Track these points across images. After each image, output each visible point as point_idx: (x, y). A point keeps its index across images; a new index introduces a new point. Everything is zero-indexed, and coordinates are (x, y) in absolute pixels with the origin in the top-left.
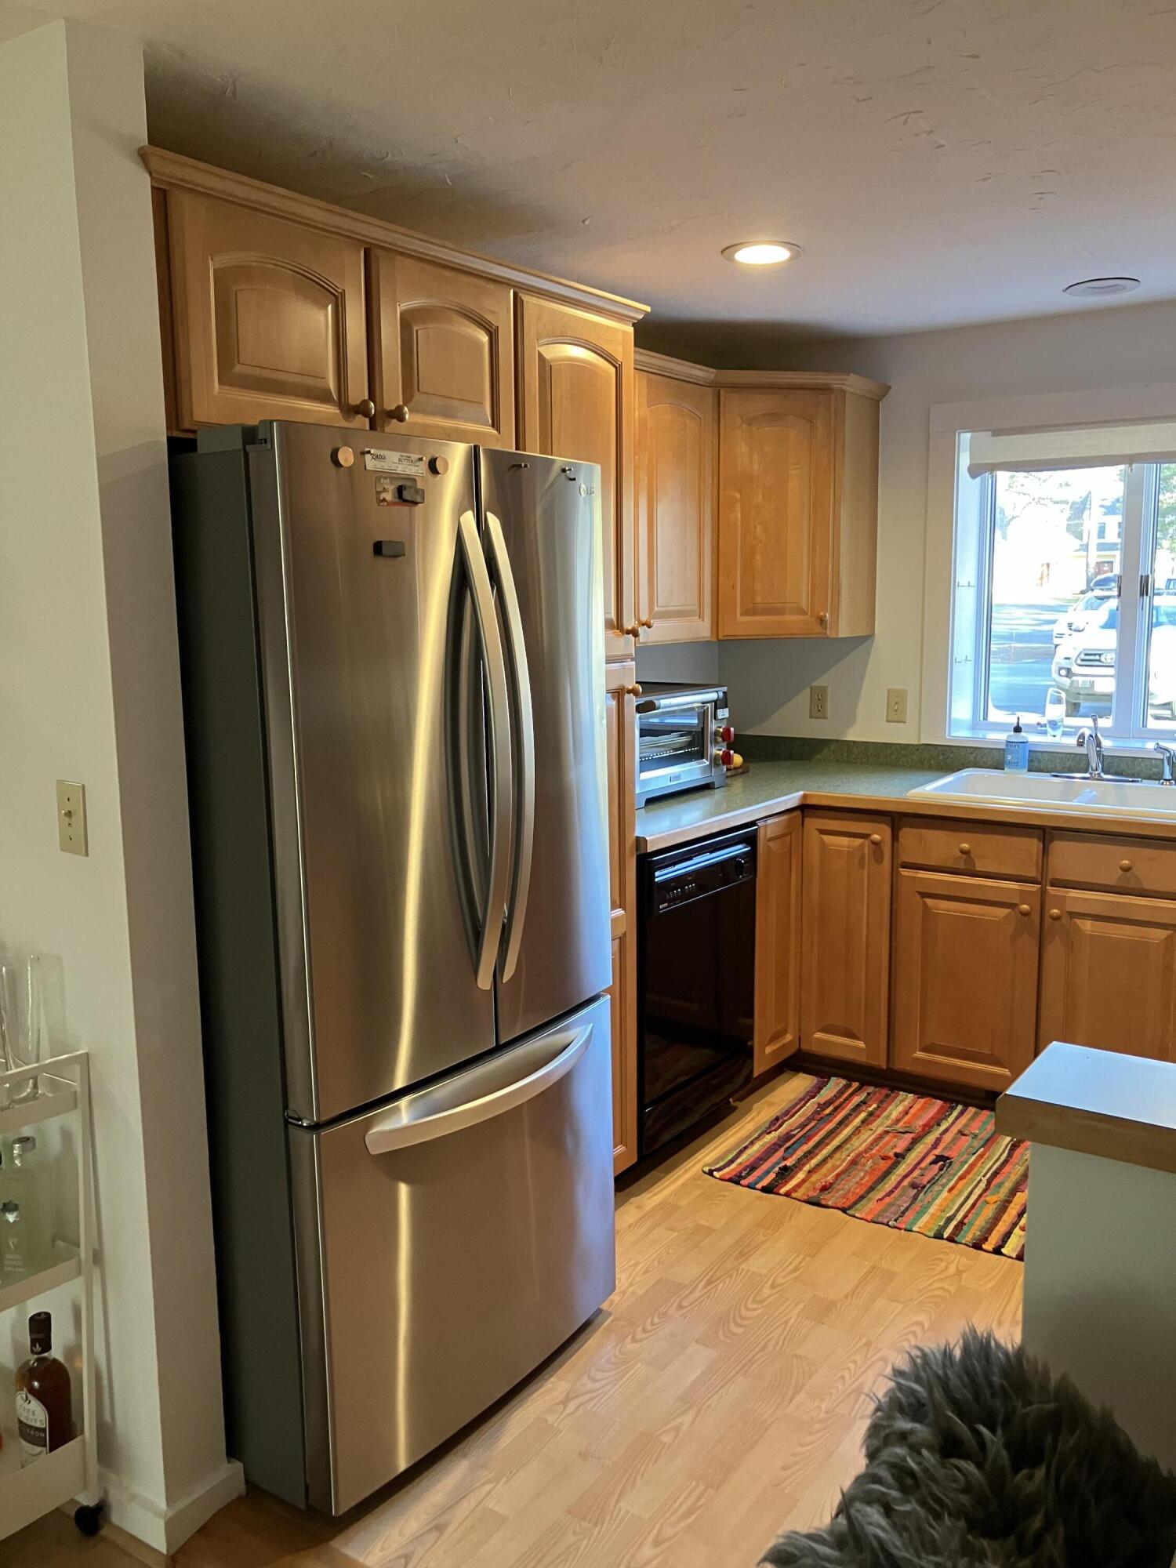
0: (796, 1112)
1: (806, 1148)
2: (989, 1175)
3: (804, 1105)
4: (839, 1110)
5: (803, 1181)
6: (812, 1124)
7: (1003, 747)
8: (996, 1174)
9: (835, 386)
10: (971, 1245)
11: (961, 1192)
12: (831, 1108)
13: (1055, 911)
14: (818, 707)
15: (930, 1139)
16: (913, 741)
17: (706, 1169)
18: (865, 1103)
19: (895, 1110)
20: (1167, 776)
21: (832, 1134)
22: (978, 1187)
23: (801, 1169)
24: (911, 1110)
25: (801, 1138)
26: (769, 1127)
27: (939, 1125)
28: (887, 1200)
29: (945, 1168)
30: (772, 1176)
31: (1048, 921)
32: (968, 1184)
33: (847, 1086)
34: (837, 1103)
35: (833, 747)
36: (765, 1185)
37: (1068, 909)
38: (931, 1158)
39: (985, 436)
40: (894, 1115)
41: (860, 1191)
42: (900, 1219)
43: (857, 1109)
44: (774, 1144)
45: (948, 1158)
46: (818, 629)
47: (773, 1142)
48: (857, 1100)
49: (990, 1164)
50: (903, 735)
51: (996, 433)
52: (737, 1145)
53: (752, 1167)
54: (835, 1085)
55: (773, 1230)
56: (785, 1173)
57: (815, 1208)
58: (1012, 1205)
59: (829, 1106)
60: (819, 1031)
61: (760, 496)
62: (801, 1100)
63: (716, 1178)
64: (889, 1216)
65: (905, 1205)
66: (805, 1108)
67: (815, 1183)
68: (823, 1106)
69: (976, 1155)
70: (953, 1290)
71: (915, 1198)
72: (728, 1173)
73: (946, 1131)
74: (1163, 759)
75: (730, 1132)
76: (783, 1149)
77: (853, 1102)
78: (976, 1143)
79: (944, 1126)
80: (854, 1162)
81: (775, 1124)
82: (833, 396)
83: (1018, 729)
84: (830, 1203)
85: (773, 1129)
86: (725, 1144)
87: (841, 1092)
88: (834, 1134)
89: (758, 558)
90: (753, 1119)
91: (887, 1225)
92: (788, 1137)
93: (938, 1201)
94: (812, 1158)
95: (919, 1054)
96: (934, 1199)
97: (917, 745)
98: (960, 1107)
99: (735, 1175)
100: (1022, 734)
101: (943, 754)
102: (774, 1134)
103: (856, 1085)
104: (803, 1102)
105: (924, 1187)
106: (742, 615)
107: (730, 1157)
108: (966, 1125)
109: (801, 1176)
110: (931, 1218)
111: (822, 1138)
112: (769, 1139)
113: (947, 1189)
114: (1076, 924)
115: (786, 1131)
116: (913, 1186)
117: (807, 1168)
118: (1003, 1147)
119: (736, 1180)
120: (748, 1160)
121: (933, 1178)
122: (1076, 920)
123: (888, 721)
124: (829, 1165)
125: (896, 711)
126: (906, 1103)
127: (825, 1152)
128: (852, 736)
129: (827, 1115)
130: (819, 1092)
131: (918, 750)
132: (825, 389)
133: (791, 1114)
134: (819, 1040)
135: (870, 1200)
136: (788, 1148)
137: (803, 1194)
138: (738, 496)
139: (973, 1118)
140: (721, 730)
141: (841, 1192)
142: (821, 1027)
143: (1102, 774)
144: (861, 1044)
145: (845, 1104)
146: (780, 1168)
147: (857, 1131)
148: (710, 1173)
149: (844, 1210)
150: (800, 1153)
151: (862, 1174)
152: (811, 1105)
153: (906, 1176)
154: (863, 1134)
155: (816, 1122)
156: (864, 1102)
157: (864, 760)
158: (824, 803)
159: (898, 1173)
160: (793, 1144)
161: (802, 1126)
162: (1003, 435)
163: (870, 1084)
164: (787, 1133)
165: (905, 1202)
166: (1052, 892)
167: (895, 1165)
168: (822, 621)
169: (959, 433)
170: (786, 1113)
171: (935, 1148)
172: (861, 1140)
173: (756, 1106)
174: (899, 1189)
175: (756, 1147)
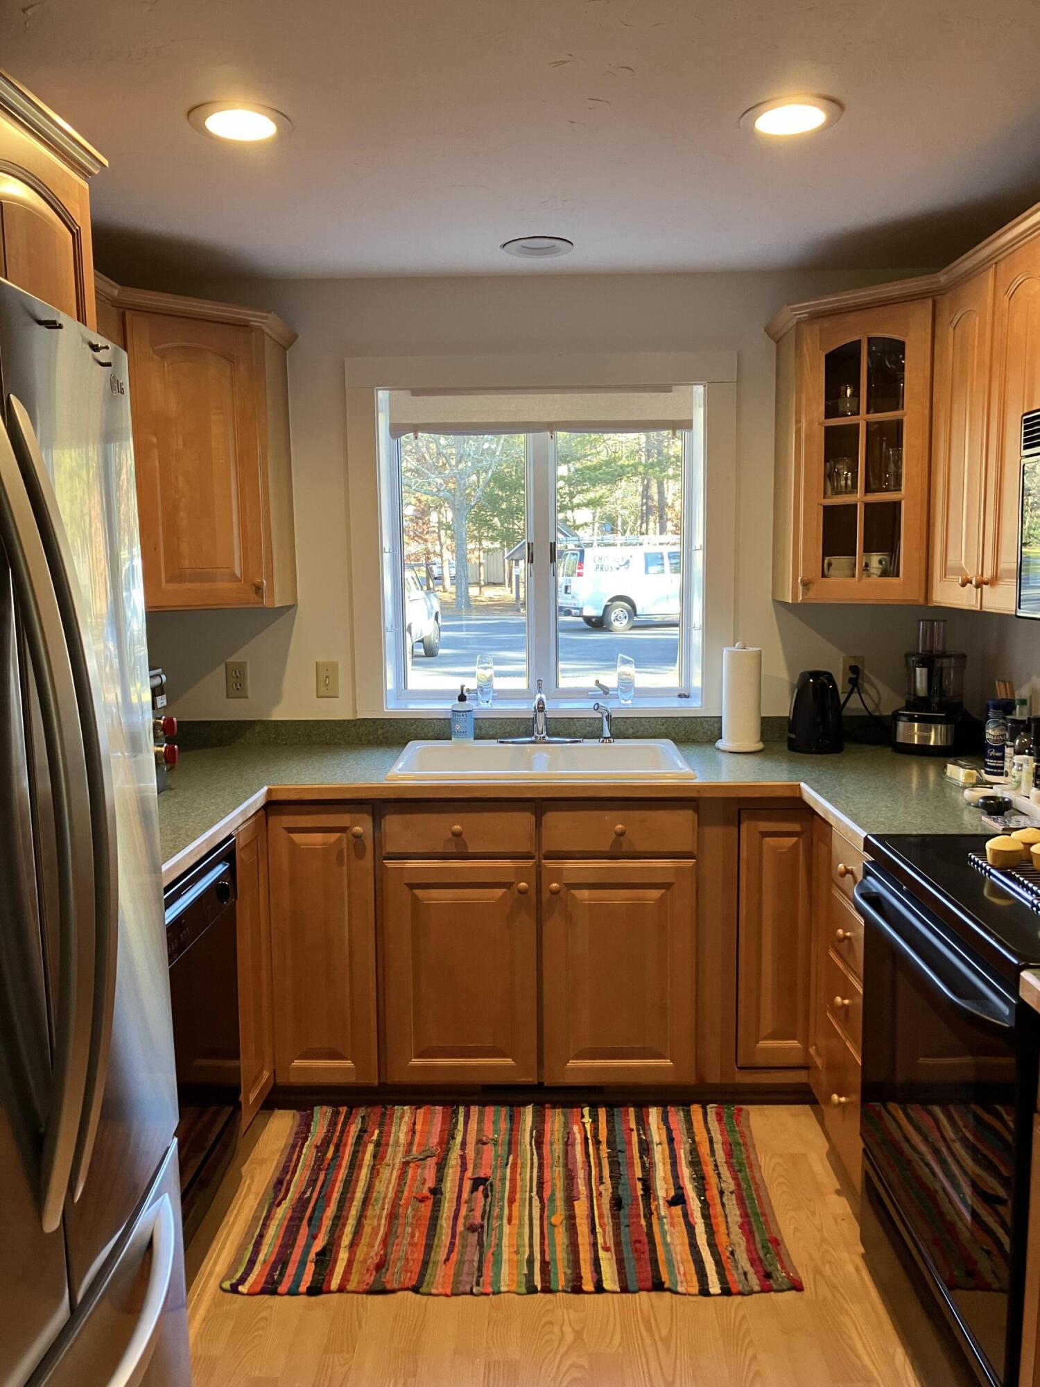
0: (296, 1165)
1: (331, 1211)
2: (535, 1189)
3: (301, 1152)
4: (341, 1149)
5: (350, 1263)
6: (322, 1177)
7: (450, 716)
8: (541, 1184)
9: (252, 323)
10: (569, 1290)
11: (521, 1219)
12: (332, 1148)
13: (554, 885)
14: (236, 684)
15: (454, 1158)
16: (348, 716)
17: (227, 1285)
18: (366, 1131)
19: (400, 1132)
20: (607, 733)
21: (350, 1183)
22: (534, 1208)
23: (339, 1245)
24: (417, 1127)
25: (317, 1199)
26: (275, 1197)
27: (454, 1138)
28: (454, 1257)
29: (489, 1193)
30: (310, 1268)
31: (546, 896)
32: (522, 1205)
33: (336, 1114)
34: (335, 1139)
35: (257, 729)
36: (308, 1284)
37: (564, 882)
38: (468, 1185)
39: (404, 395)
40: (403, 1138)
41: (419, 1255)
42: (481, 1279)
43: (360, 1142)
44: (291, 1219)
45: (486, 1179)
46: (253, 597)
47: (289, 1216)
48: (354, 1129)
49: (528, 1175)
50: (337, 710)
51: (416, 392)
52: (248, 1234)
53: (281, 1261)
54: (321, 1118)
55: (348, 1352)
56: (325, 1258)
57: (380, 1298)
58: (578, 1220)
59: (329, 1147)
60: (297, 1059)
61: (181, 442)
62: (294, 1146)
63: (242, 1294)
64: (467, 1280)
65: (476, 1258)
66: (303, 1156)
67: (365, 1261)
68: (322, 1148)
69: (509, 1166)
70: (584, 1362)
71: (480, 1244)
72: (255, 1282)
73: (464, 1144)
74: (602, 718)
75: (230, 1218)
76: (305, 1222)
77: (352, 1133)
78: (502, 1150)
79: (459, 1139)
80: (393, 1217)
81: (280, 1190)
82: (253, 334)
83: (462, 698)
84: (396, 1286)
85: (280, 1197)
86: (231, 1238)
87: (332, 1124)
88: (353, 1183)
89: (183, 514)
90: (249, 1188)
91: (472, 1293)
92: (302, 1203)
93: (505, 1241)
94: (344, 1225)
95: (416, 1062)
96: (500, 1239)
97: (353, 720)
98: (461, 1109)
99: (266, 1282)
100: (467, 702)
101: (382, 728)
102: (285, 1204)
103: (344, 1109)
104: (298, 1149)
105: (482, 1226)
106: (168, 581)
107: (248, 1255)
108: (480, 1130)
109: (343, 1255)
110: (511, 1267)
111: (342, 1193)
112: (282, 1212)
113: (505, 1221)
114: (573, 896)
115: (297, 1196)
116: (472, 1228)
117: (346, 1240)
118: (528, 1147)
119: (270, 1288)
120: (272, 1253)
121: (484, 1211)
122: (573, 891)
123: (318, 697)
124: (367, 1230)
125: (327, 685)
126: (406, 1119)
127: (354, 1212)
128: (279, 714)
129: (332, 1159)
130: (309, 1131)
131: (355, 725)
132: (243, 326)
133: (291, 1168)
134: (298, 1068)
135: (436, 1263)
136: (310, 1219)
137: (359, 1282)
138: (155, 440)
139: (480, 1121)
140: (162, 722)
141: (399, 1264)
142: (299, 1053)
143: (547, 738)
144: (349, 1064)
145: (344, 1138)
146: (317, 1254)
147: (374, 1171)
148: (234, 1289)
149: (416, 1289)
150: (327, 1223)
151: (409, 1230)
152: (308, 1152)
153: (456, 1218)
154: (383, 1173)
155: (324, 1172)
156: (363, 1131)
157: (295, 741)
158: (293, 797)
159: (445, 1215)
160: (313, 1211)
161: (312, 1182)
162: (424, 395)
163: (359, 1104)
164: (300, 1198)
165: (474, 1254)
166: (549, 866)
167: (437, 1206)
168: (258, 589)
169: (377, 390)
170: (285, 1170)
171: (466, 1169)
172: (384, 1183)
173: (244, 1170)
174: (457, 1238)
175: (272, 1231)
